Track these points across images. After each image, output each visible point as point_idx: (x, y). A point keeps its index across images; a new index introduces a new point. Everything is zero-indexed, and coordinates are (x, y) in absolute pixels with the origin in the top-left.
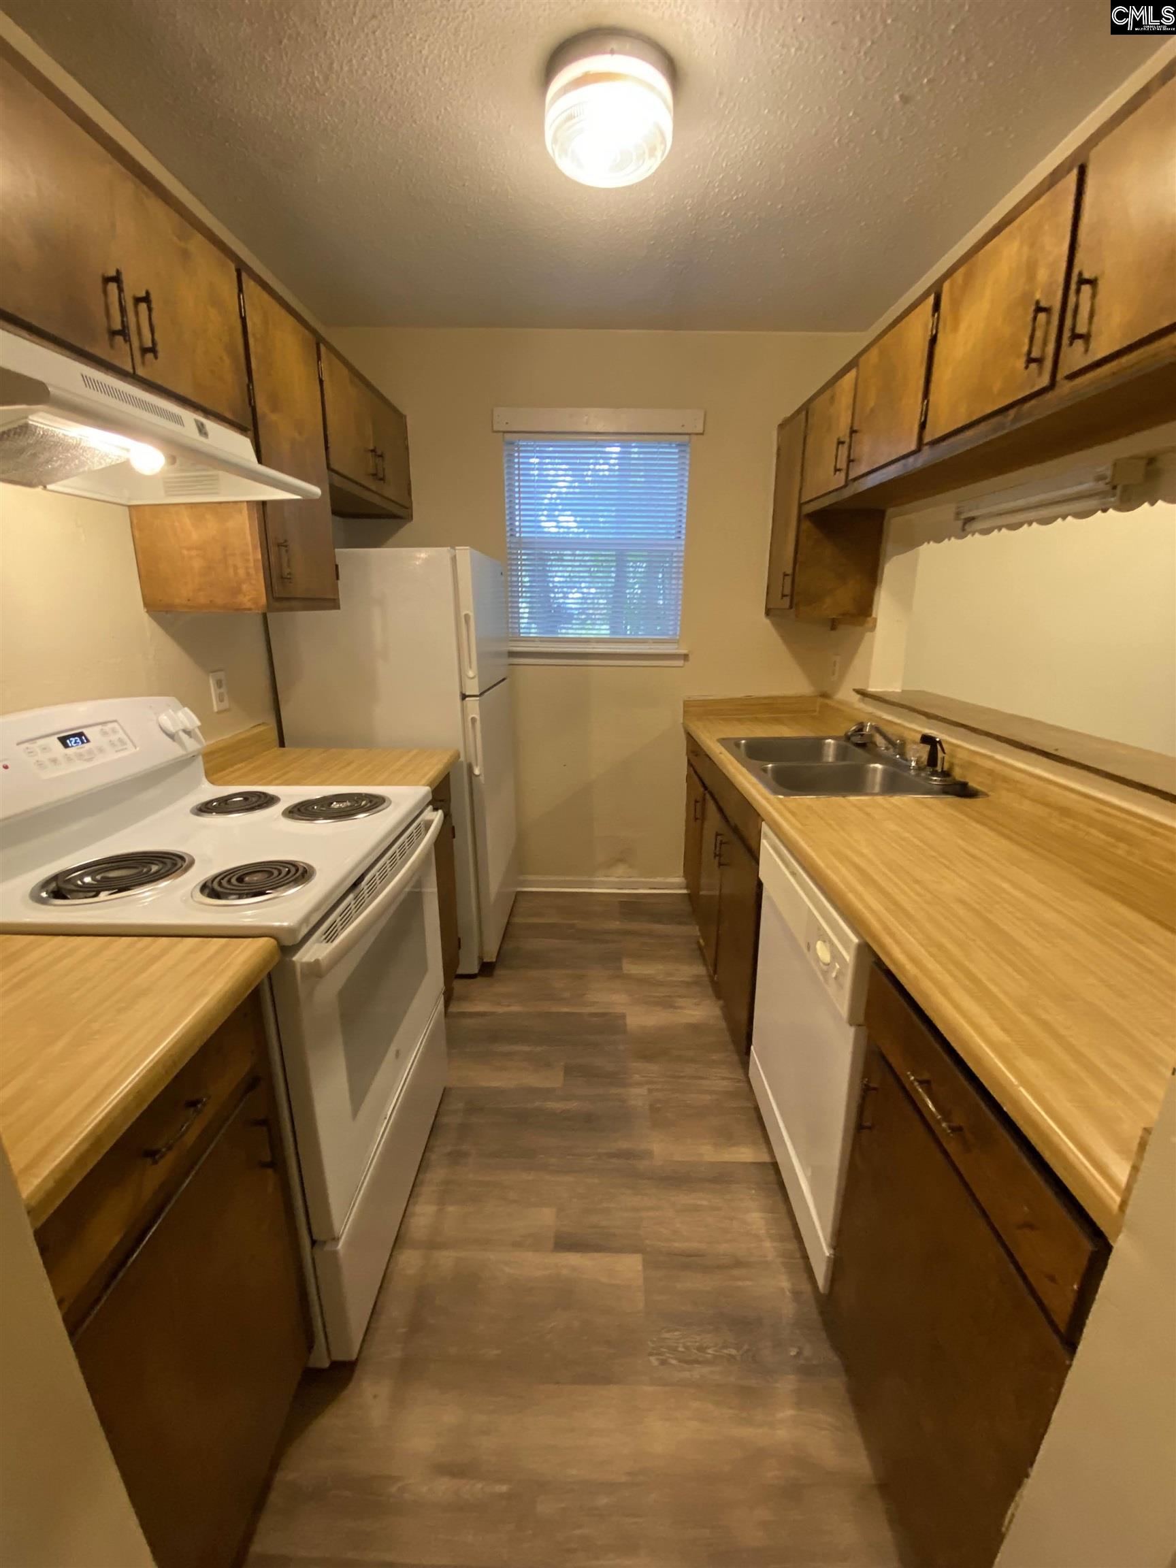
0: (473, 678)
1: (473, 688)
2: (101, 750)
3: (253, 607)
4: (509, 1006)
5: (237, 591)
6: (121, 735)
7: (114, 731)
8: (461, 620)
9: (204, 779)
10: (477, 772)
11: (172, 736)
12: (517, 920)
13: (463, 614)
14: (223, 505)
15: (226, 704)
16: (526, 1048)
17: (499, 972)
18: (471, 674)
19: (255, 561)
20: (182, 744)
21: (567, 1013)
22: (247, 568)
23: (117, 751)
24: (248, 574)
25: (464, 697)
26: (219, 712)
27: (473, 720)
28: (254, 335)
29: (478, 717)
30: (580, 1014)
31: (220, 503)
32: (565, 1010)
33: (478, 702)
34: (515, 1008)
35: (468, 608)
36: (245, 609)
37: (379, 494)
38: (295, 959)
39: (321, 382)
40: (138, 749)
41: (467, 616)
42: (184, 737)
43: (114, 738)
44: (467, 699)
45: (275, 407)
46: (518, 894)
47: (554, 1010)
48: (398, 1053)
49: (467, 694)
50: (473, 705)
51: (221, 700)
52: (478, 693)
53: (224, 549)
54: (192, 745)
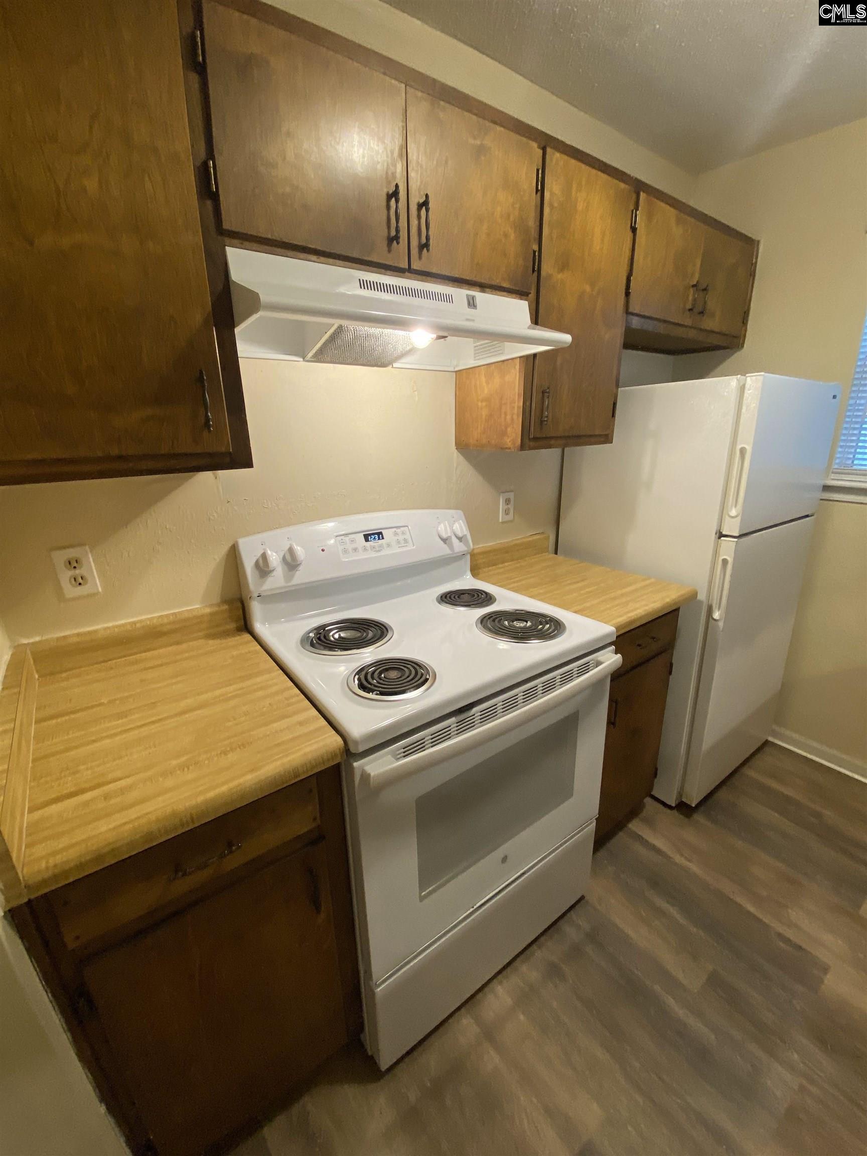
0: (736, 516)
1: (732, 527)
2: (389, 545)
3: (512, 446)
4: (690, 861)
5: (504, 434)
6: (407, 536)
7: (403, 533)
8: (736, 453)
9: (469, 573)
10: (716, 615)
11: (444, 540)
12: (750, 772)
13: (739, 447)
14: (506, 363)
15: (510, 517)
16: (681, 920)
17: (698, 817)
18: (733, 513)
19: (518, 407)
20: (451, 546)
21: (749, 912)
22: (513, 415)
23: (399, 547)
24: (512, 419)
25: (721, 535)
26: (503, 523)
27: (725, 562)
28: (551, 206)
29: (730, 560)
30: (766, 926)
31: (503, 361)
32: (752, 909)
33: (735, 544)
34: (694, 868)
35: (747, 442)
36: (506, 448)
37: (695, 328)
38: (355, 764)
39: (634, 230)
40: (414, 547)
41: (743, 451)
42: (455, 541)
43: (401, 538)
44: (722, 538)
45: (564, 265)
46: (766, 743)
47: (739, 899)
48: (504, 859)
49: (724, 533)
50: (728, 548)
51: (507, 512)
52: (737, 535)
53: (501, 399)
54: (459, 547)
